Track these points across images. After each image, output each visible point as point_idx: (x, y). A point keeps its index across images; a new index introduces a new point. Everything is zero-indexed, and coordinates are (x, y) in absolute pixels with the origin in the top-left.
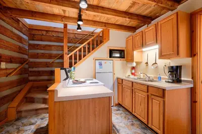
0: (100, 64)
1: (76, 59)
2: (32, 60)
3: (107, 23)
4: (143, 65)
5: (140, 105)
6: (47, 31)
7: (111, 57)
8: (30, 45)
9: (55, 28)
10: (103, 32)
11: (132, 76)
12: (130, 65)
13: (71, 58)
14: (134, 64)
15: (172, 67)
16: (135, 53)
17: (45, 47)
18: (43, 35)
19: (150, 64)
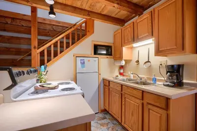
3: (91, 12)
4: (134, 63)
5: (132, 115)
6: (13, 19)
9: (25, 15)
10: (86, 22)
11: (121, 77)
12: (118, 64)
14: (123, 63)
15: (172, 66)
16: (124, 49)
17: (10, 40)
18: (7, 23)
19: (142, 62)
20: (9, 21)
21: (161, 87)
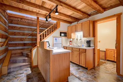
0: (56, 39)
1: (43, 36)
2: (11, 36)
3: (59, 19)
4: (75, 40)
5: (76, 57)
6: (21, 19)
7: (61, 36)
8: (9, 27)
9: (27, 17)
10: (57, 23)
11: (71, 45)
13: (41, 36)
14: (72, 40)
15: (88, 41)
16: (72, 34)
17: (20, 28)
18: (19, 21)
19: (78, 40)
20: (20, 20)
21: (84, 46)
